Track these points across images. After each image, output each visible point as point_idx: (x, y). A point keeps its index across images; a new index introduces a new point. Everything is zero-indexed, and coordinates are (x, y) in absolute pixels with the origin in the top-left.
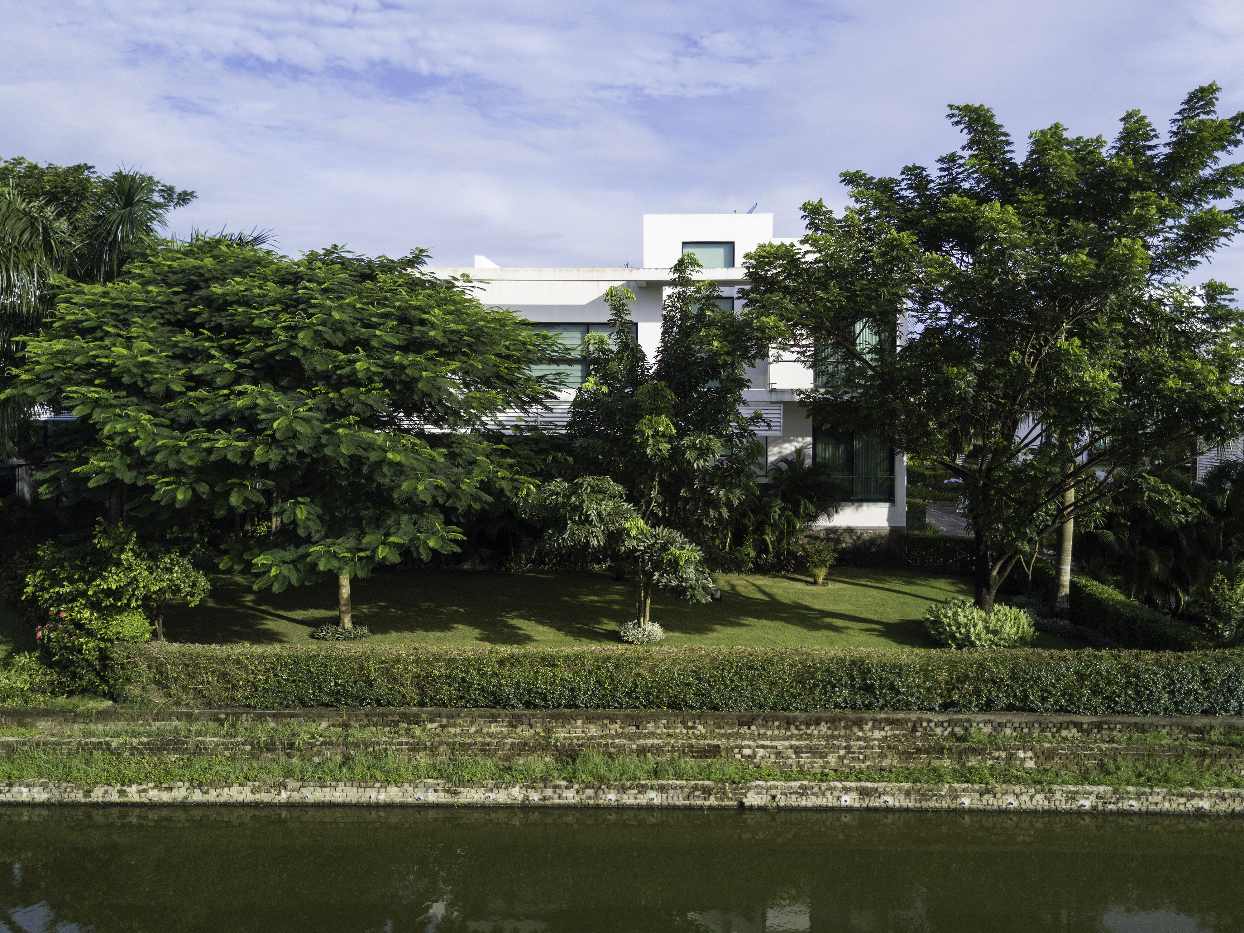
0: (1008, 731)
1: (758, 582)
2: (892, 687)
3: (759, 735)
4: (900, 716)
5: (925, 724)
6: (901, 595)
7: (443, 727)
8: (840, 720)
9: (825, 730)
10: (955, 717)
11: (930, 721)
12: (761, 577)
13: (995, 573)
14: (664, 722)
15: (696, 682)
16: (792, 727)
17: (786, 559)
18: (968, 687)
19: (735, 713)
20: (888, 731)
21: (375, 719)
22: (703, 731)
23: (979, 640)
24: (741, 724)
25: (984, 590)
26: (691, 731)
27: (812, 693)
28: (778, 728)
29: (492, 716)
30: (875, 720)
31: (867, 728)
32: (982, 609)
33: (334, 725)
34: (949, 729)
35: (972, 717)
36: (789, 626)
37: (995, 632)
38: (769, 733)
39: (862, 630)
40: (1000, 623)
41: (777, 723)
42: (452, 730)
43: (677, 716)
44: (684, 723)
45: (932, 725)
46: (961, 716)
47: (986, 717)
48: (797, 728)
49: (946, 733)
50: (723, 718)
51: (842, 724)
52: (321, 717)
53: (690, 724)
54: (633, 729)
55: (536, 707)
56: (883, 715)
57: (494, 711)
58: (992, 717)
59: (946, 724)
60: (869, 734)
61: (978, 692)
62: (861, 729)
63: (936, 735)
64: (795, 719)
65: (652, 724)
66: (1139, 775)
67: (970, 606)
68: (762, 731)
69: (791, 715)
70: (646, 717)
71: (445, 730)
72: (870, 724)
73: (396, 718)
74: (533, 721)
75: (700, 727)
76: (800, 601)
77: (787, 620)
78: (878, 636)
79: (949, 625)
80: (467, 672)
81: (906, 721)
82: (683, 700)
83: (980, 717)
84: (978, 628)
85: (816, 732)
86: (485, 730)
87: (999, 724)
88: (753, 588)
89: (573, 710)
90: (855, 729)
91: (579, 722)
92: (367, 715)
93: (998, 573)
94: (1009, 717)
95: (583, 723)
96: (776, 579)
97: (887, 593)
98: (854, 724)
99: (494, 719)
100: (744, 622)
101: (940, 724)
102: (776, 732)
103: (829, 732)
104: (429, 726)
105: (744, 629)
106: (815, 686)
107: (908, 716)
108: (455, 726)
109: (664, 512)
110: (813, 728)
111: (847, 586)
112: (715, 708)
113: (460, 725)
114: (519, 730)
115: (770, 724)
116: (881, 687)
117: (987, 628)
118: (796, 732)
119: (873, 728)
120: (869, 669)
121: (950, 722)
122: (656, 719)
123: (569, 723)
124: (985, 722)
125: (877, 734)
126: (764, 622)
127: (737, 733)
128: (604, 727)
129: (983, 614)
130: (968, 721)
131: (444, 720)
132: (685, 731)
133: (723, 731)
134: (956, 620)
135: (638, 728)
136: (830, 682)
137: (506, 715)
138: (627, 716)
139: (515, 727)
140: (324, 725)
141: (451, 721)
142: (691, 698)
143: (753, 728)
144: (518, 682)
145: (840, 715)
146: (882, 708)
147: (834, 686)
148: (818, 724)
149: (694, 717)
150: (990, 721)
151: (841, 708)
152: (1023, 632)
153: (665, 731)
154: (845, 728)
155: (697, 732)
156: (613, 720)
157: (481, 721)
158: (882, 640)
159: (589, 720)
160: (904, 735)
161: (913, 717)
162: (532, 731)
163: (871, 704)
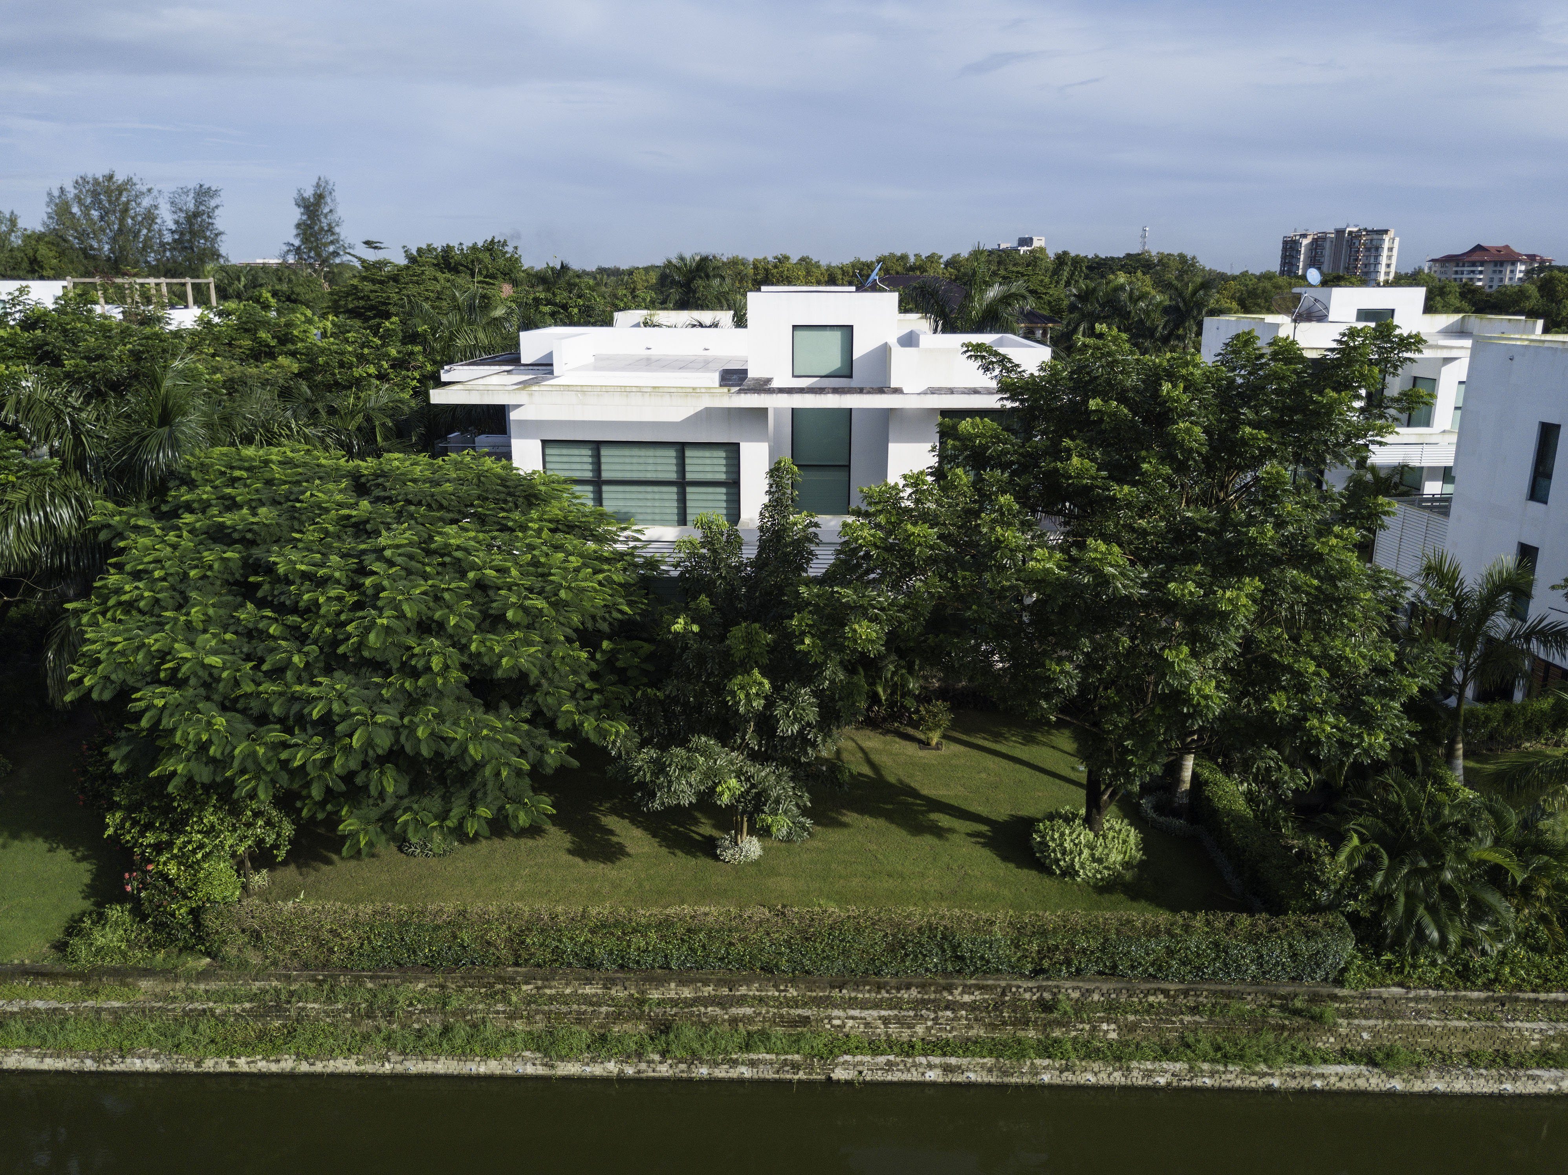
0: (1096, 997)
1: (867, 744)
2: (982, 958)
3: (850, 998)
4: (990, 982)
5: (1014, 989)
7: (538, 988)
8: (930, 985)
9: (915, 993)
10: (1044, 983)
11: (1020, 987)
12: (872, 734)
13: (1105, 797)
14: (757, 985)
15: (788, 951)
16: (883, 991)
17: (899, 711)
18: (1059, 956)
19: (827, 977)
20: (978, 996)
21: (471, 981)
22: (795, 994)
24: (833, 987)
26: (783, 994)
27: (903, 961)
28: (869, 991)
29: (587, 979)
30: (965, 986)
31: (956, 992)
33: (431, 986)
34: (1038, 995)
35: (1062, 982)
36: (893, 827)
38: (860, 996)
40: (1106, 851)
41: (867, 988)
42: (548, 991)
43: (769, 980)
44: (776, 986)
45: (1021, 990)
46: (1050, 983)
47: (1075, 984)
48: (887, 992)
49: (1035, 998)
50: (815, 982)
51: (932, 989)
52: (418, 979)
53: (782, 988)
54: (725, 991)
55: (631, 970)
56: (973, 982)
57: (588, 974)
58: (1081, 984)
59: (1035, 990)
60: (958, 998)
61: (1068, 962)
62: (951, 994)
63: (1024, 1000)
64: (886, 983)
65: (745, 987)
66: (1218, 1049)
67: (1079, 825)
68: (853, 995)
69: (882, 980)
70: (739, 981)
71: (541, 992)
72: (960, 989)
73: (492, 980)
74: (627, 984)
75: (791, 990)
76: (907, 780)
78: (984, 845)
81: (996, 987)
82: (776, 965)
83: (1069, 984)
86: (580, 992)
87: (1087, 990)
89: (667, 971)
90: (945, 994)
91: (673, 985)
92: (462, 978)
94: (1098, 984)
95: (677, 986)
96: (888, 738)
97: (1004, 763)
98: (944, 988)
99: (589, 981)
101: (1030, 989)
102: (867, 995)
103: (919, 996)
104: (525, 988)
105: (846, 831)
106: (906, 955)
107: (998, 983)
108: (551, 988)
110: (903, 992)
111: (962, 748)
112: (808, 972)
113: (555, 987)
114: (613, 992)
115: (861, 988)
116: (971, 958)
117: (1093, 855)
118: (887, 995)
119: (963, 993)
120: (959, 944)
121: (1039, 988)
122: (748, 982)
123: (663, 986)
124: (1074, 989)
125: (967, 998)
126: (868, 820)
127: (828, 997)
128: (696, 990)
129: (1091, 835)
130: (1057, 987)
131: (540, 983)
132: (777, 994)
133: (814, 994)
134: (1061, 845)
135: (731, 990)
136: (921, 952)
137: (600, 979)
138: (719, 980)
139: (610, 989)
140: (421, 986)
141: (546, 983)
142: (784, 965)
143: (844, 991)
145: (930, 981)
146: (972, 974)
147: (925, 956)
148: (908, 988)
149: (786, 981)
150: (1078, 988)
151: (931, 972)
152: (1130, 857)
153: (757, 993)
154: (935, 992)
155: (788, 995)
156: (706, 983)
157: (577, 983)
158: (986, 853)
159: (682, 983)
160: (992, 999)
161: (1003, 983)
162: (626, 993)
163: (961, 969)
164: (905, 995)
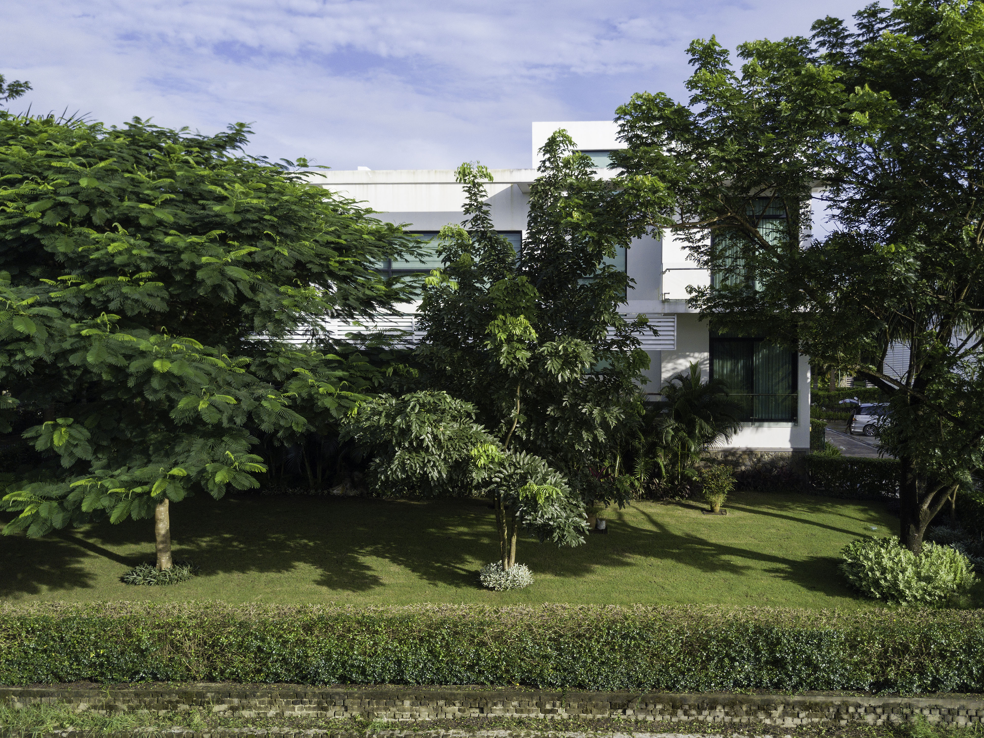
0: (962, 721)
1: (648, 510)
2: (808, 662)
3: (637, 722)
4: (820, 699)
5: (851, 710)
6: (807, 525)
7: (234, 709)
8: (741, 703)
9: (722, 715)
10: (892, 701)
11: (860, 706)
12: (653, 504)
13: (925, 507)
14: (515, 703)
15: (555, 653)
16: (680, 712)
17: (680, 484)
18: (909, 662)
19: (606, 693)
20: (804, 719)
21: (147, 699)
22: (565, 716)
23: (909, 588)
24: (614, 707)
25: (912, 527)
26: (549, 716)
27: (705, 668)
28: (661, 712)
29: (297, 695)
30: (787, 704)
31: (776, 714)
32: (910, 550)
33: (95, 707)
34: (884, 717)
35: (913, 701)
36: (681, 565)
37: (928, 579)
38: (650, 719)
39: (765, 570)
40: (934, 568)
41: (659, 707)
42: (246, 713)
43: (531, 696)
44: (540, 705)
45: (861, 711)
46: (899, 700)
47: (932, 702)
48: (686, 713)
49: (880, 722)
50: (590, 699)
51: (744, 708)
52: (79, 696)
53: (548, 707)
54: (475, 713)
55: (353, 682)
56: (797, 698)
57: (300, 688)
58: (940, 702)
59: (879, 711)
60: (779, 722)
61: (921, 670)
62: (769, 715)
63: (866, 724)
64: (683, 701)
65: (500, 707)
67: (895, 546)
68: (641, 717)
69: (678, 696)
70: (492, 697)
71: (236, 714)
72: (781, 708)
73: (175, 698)
74: (348, 702)
75: (561, 711)
76: (694, 533)
77: (678, 558)
78: (785, 578)
79: (872, 570)
80: (263, 640)
81: (827, 706)
82: (540, 675)
83: (924, 702)
84: (907, 573)
85: (710, 719)
86: (287, 713)
87: (949, 711)
88: (643, 517)
89: (401, 686)
90: (761, 716)
91: (407, 703)
92: (137, 695)
93: (930, 507)
94: (963, 703)
95: (412, 704)
96: (669, 507)
97: (792, 522)
98: (760, 708)
99: (299, 699)
100: (629, 560)
101: (872, 710)
102: (659, 718)
103: (727, 719)
104: (216, 708)
105: (628, 569)
106: (709, 659)
107: (830, 699)
108: (250, 708)
109: (528, 435)
110: (706, 713)
111: (747, 514)
112: (581, 686)
113: (256, 707)
114: (330, 713)
115: (651, 707)
116: (794, 662)
117: (918, 574)
118: (684, 718)
119: (785, 714)
120: (778, 639)
121: (884, 707)
122: (504, 699)
123: (395, 705)
124: (931, 709)
125: (790, 722)
126: (653, 560)
127: (608, 720)
128: (438, 710)
129: (911, 555)
130: (909, 706)
131: (236, 701)
132: (541, 716)
133: (590, 716)
134: (879, 564)
135: (482, 711)
136: (728, 655)
137: (314, 695)
138: (468, 696)
139: (326, 709)
140: (83, 706)
141: (244, 701)
142: (550, 673)
143: (629, 712)
144: (329, 653)
145: (740, 697)
146: (795, 688)
147: (733, 660)
148: (712, 708)
149: (553, 698)
150: (937, 707)
151: (742, 687)
152: (961, 579)
153: (516, 715)
154: (747, 713)
155: (557, 718)
156: (450, 702)
157: (283, 701)
158: (789, 584)
159: (419, 700)
160: (824, 724)
161: (837, 701)
162: (347, 715)
163: (780, 681)
164: (707, 717)
